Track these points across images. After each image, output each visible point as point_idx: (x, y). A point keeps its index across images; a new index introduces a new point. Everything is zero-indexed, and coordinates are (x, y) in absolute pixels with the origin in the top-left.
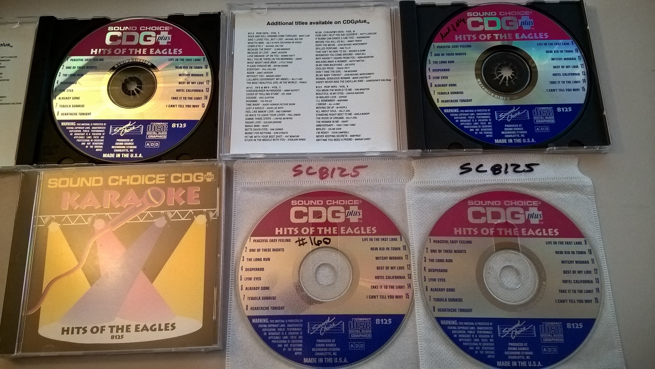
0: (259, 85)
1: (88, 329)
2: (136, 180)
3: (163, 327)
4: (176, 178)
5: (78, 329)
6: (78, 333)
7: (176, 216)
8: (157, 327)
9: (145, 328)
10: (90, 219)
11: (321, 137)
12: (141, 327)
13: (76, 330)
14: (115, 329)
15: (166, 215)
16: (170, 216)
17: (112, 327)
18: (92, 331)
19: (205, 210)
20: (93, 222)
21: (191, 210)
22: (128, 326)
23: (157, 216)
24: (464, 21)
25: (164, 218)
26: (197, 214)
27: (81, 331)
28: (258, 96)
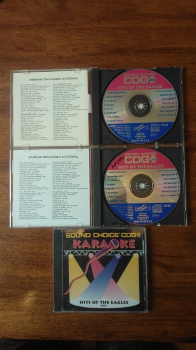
0: (25, 190)
1: (91, 302)
2: (105, 235)
3: (123, 302)
4: (124, 235)
5: (87, 301)
6: (87, 303)
7: (125, 253)
8: (120, 302)
9: (115, 302)
10: (87, 253)
11: (55, 217)
12: (113, 302)
13: (86, 302)
14: (102, 302)
15: (120, 253)
16: (122, 253)
17: (101, 301)
18: (93, 302)
19: (138, 251)
20: (88, 254)
21: (131, 251)
22: (108, 301)
23: (116, 253)
24: (123, 158)
25: (119, 254)
26: (134, 252)
27: (88, 302)
28: (25, 196)
